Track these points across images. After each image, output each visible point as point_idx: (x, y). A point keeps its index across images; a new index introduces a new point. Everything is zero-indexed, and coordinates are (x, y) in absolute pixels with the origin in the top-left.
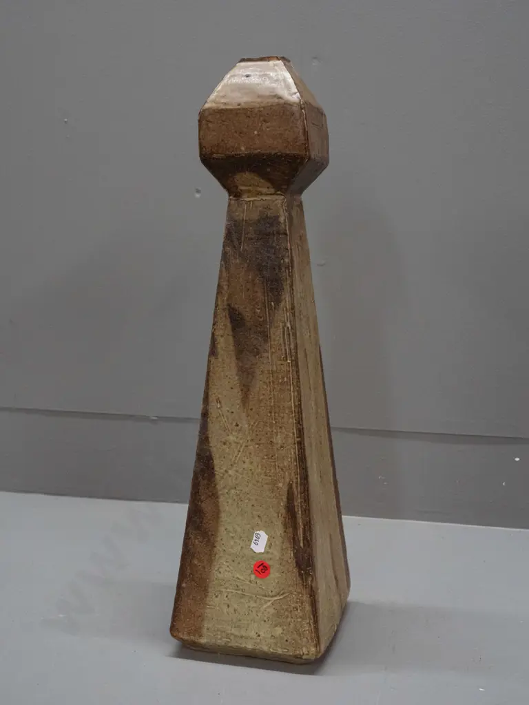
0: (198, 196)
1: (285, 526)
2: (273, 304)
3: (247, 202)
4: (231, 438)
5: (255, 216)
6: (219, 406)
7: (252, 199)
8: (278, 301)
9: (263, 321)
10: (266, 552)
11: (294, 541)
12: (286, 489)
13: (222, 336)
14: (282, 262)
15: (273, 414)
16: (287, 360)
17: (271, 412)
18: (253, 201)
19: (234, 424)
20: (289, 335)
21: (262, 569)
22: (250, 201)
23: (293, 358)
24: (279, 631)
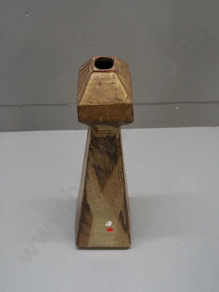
0: (27, 15)
1: (119, 220)
2: (113, 164)
3: (100, 131)
4: (96, 200)
5: (105, 136)
6: (91, 193)
7: (103, 129)
8: (116, 163)
9: (109, 168)
10: (111, 226)
11: (122, 223)
12: (119, 212)
13: (91, 174)
14: (118, 150)
15: (114, 194)
16: (120, 180)
17: (113, 193)
18: (104, 130)
19: (98, 197)
20: (121, 173)
21: (110, 229)
22: (102, 131)
23: (123, 179)
24: (117, 242)
